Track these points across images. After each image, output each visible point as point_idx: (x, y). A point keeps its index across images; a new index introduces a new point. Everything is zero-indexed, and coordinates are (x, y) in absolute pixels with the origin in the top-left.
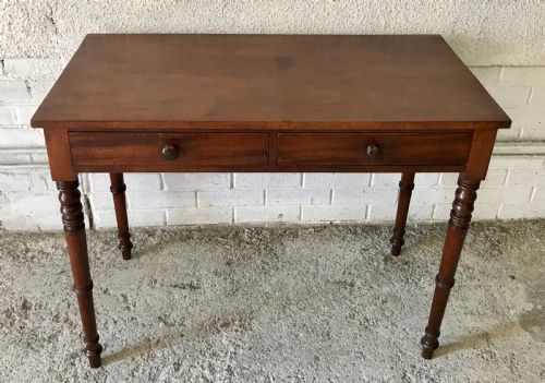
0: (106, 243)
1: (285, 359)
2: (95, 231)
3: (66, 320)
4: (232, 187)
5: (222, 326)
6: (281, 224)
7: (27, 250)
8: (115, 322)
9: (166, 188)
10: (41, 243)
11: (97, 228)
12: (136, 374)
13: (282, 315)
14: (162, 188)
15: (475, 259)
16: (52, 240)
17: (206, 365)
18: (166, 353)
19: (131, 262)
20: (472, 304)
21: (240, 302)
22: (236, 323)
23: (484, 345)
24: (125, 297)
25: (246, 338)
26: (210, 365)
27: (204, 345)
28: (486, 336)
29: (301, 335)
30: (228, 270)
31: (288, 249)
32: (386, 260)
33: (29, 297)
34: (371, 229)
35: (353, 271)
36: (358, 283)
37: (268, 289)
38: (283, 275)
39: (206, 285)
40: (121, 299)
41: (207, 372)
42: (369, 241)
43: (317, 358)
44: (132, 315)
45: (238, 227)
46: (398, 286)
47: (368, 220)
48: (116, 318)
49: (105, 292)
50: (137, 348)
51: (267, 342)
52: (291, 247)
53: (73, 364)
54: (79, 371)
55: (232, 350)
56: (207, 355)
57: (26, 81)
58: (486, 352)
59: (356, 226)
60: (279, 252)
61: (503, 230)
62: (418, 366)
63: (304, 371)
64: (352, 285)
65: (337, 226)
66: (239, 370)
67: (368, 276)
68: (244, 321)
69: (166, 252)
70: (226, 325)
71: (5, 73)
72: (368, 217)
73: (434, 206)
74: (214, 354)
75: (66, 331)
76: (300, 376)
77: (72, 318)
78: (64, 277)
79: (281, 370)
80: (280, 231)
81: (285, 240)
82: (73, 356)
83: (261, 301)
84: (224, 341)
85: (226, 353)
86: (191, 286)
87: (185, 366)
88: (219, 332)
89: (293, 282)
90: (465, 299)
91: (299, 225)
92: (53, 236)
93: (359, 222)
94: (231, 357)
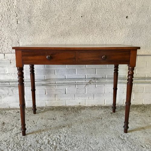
0: (29, 111)
1: (82, 133)
4: (66, 93)
5: (63, 127)
6: (80, 106)
7: (6, 113)
8: (30, 126)
9: (47, 94)
10: (10, 111)
11: (26, 107)
12: (36, 137)
13: (81, 125)
14: (46, 94)
15: (138, 113)
17: (58, 135)
18: (46, 133)
19: (36, 115)
20: (138, 122)
21: (68, 122)
22: (67, 126)
23: (143, 130)
24: (34, 121)
25: (70, 129)
26: (59, 135)
27: (57, 131)
28: (143, 128)
29: (87, 128)
30: (64, 116)
32: (111, 113)
33: (5, 122)
34: (106, 107)
35: (102, 116)
36: (103, 118)
37: (77, 119)
38: (81, 117)
39: (58, 119)
40: (32, 122)
41: (58, 137)
42: (106, 110)
43: (92, 133)
44: (35, 125)
45: (67, 107)
46: (115, 118)
47: (105, 105)
48: (31, 126)
49: (28, 120)
50: (37, 132)
51: (76, 130)
52: (83, 111)
53: (17, 135)
54: (19, 137)
56: (58, 133)
57: (10, 60)
58: (144, 132)
60: (79, 112)
61: (145, 107)
62: (123, 135)
63: (88, 136)
64: (102, 118)
65: (96, 107)
66: (68, 136)
67: (106, 117)
68: (69, 126)
69: (46, 112)
70: (64, 127)
71: (5, 58)
72: (105, 104)
73: (124, 100)
74: (60, 133)
75: (16, 128)
76: (87, 137)
77: (17, 126)
78: (16, 117)
79: (81, 136)
80: (80, 108)
81: (81, 110)
82: (17, 134)
83: (74, 122)
84: (63, 130)
85: (64, 133)
86: (53, 119)
87: (51, 135)
88: (62, 128)
89: (84, 118)
90: (135, 121)
91: (85, 107)
92: (13, 109)
93: (103, 105)
94: (65, 133)
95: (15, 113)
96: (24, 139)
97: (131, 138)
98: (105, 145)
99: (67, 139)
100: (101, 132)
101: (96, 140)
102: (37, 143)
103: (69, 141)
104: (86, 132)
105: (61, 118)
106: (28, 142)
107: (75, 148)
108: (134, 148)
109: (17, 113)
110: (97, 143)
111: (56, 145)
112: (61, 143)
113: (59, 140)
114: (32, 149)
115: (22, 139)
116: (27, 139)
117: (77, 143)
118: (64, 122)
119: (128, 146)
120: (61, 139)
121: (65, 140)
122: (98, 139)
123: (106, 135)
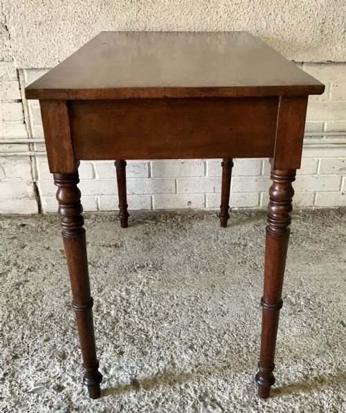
0: (51, 222)
1: (187, 286)
2: (43, 215)
3: (15, 265)
4: (150, 177)
5: (138, 267)
6: (190, 210)
8: (53, 265)
9: (97, 176)
11: (44, 212)
12: (67, 294)
13: (187, 262)
14: (94, 177)
16: (9, 221)
17: (123, 289)
21: (154, 254)
22: (150, 266)
25: (157, 274)
26: (127, 289)
27: (123, 278)
29: (201, 273)
30: (146, 236)
31: (195, 226)
35: (246, 237)
36: (250, 244)
37: (177, 247)
38: (189, 240)
39: (127, 245)
40: (59, 253)
41: (124, 293)
42: (261, 221)
43: (213, 286)
45: (155, 212)
47: (260, 208)
48: (54, 263)
49: (48, 249)
51: (174, 277)
52: (197, 225)
53: (18, 289)
54: (22, 293)
55: (145, 281)
56: (125, 284)
59: (251, 212)
60: (187, 226)
63: (202, 293)
64: (245, 245)
65: (236, 212)
66: (149, 292)
68: (156, 265)
69: (97, 227)
70: (141, 267)
72: (261, 204)
73: (315, 193)
74: (131, 283)
75: (14, 270)
76: (198, 296)
77: (20, 263)
78: (15, 241)
79: (184, 293)
80: (189, 216)
81: (192, 222)
82: (18, 284)
83: (171, 254)
84: (139, 276)
85: (140, 283)
86: (116, 246)
87: (106, 290)
88: (135, 271)
89: (197, 244)
90: (338, 253)
91: (204, 212)
92: (10, 217)
93: (254, 208)
94: (144, 285)
95: (15, 227)
96: (36, 300)
97: (317, 300)
98: (243, 319)
99: (145, 300)
100: (239, 283)
101: (221, 303)
102: (68, 310)
103: (150, 306)
104: (197, 281)
105: (136, 242)
106: (44, 306)
107: (166, 325)
108: (320, 326)
109: (18, 228)
110: (224, 312)
111: (117, 315)
112: (129, 310)
113: (124, 303)
114: (53, 324)
115: (30, 300)
116: (44, 298)
117: (171, 312)
118: (143, 254)
119: (305, 322)
120: (132, 300)
121: (141, 304)
122: (227, 301)
123: (250, 292)
